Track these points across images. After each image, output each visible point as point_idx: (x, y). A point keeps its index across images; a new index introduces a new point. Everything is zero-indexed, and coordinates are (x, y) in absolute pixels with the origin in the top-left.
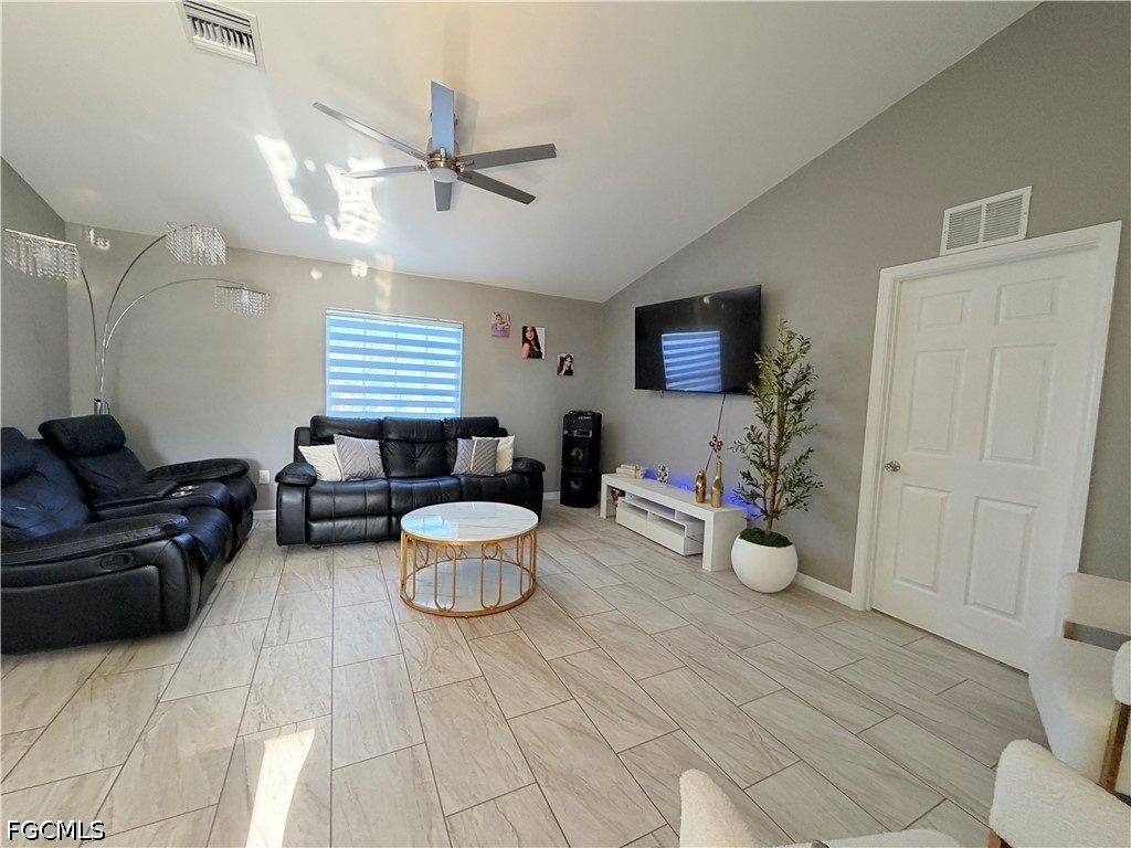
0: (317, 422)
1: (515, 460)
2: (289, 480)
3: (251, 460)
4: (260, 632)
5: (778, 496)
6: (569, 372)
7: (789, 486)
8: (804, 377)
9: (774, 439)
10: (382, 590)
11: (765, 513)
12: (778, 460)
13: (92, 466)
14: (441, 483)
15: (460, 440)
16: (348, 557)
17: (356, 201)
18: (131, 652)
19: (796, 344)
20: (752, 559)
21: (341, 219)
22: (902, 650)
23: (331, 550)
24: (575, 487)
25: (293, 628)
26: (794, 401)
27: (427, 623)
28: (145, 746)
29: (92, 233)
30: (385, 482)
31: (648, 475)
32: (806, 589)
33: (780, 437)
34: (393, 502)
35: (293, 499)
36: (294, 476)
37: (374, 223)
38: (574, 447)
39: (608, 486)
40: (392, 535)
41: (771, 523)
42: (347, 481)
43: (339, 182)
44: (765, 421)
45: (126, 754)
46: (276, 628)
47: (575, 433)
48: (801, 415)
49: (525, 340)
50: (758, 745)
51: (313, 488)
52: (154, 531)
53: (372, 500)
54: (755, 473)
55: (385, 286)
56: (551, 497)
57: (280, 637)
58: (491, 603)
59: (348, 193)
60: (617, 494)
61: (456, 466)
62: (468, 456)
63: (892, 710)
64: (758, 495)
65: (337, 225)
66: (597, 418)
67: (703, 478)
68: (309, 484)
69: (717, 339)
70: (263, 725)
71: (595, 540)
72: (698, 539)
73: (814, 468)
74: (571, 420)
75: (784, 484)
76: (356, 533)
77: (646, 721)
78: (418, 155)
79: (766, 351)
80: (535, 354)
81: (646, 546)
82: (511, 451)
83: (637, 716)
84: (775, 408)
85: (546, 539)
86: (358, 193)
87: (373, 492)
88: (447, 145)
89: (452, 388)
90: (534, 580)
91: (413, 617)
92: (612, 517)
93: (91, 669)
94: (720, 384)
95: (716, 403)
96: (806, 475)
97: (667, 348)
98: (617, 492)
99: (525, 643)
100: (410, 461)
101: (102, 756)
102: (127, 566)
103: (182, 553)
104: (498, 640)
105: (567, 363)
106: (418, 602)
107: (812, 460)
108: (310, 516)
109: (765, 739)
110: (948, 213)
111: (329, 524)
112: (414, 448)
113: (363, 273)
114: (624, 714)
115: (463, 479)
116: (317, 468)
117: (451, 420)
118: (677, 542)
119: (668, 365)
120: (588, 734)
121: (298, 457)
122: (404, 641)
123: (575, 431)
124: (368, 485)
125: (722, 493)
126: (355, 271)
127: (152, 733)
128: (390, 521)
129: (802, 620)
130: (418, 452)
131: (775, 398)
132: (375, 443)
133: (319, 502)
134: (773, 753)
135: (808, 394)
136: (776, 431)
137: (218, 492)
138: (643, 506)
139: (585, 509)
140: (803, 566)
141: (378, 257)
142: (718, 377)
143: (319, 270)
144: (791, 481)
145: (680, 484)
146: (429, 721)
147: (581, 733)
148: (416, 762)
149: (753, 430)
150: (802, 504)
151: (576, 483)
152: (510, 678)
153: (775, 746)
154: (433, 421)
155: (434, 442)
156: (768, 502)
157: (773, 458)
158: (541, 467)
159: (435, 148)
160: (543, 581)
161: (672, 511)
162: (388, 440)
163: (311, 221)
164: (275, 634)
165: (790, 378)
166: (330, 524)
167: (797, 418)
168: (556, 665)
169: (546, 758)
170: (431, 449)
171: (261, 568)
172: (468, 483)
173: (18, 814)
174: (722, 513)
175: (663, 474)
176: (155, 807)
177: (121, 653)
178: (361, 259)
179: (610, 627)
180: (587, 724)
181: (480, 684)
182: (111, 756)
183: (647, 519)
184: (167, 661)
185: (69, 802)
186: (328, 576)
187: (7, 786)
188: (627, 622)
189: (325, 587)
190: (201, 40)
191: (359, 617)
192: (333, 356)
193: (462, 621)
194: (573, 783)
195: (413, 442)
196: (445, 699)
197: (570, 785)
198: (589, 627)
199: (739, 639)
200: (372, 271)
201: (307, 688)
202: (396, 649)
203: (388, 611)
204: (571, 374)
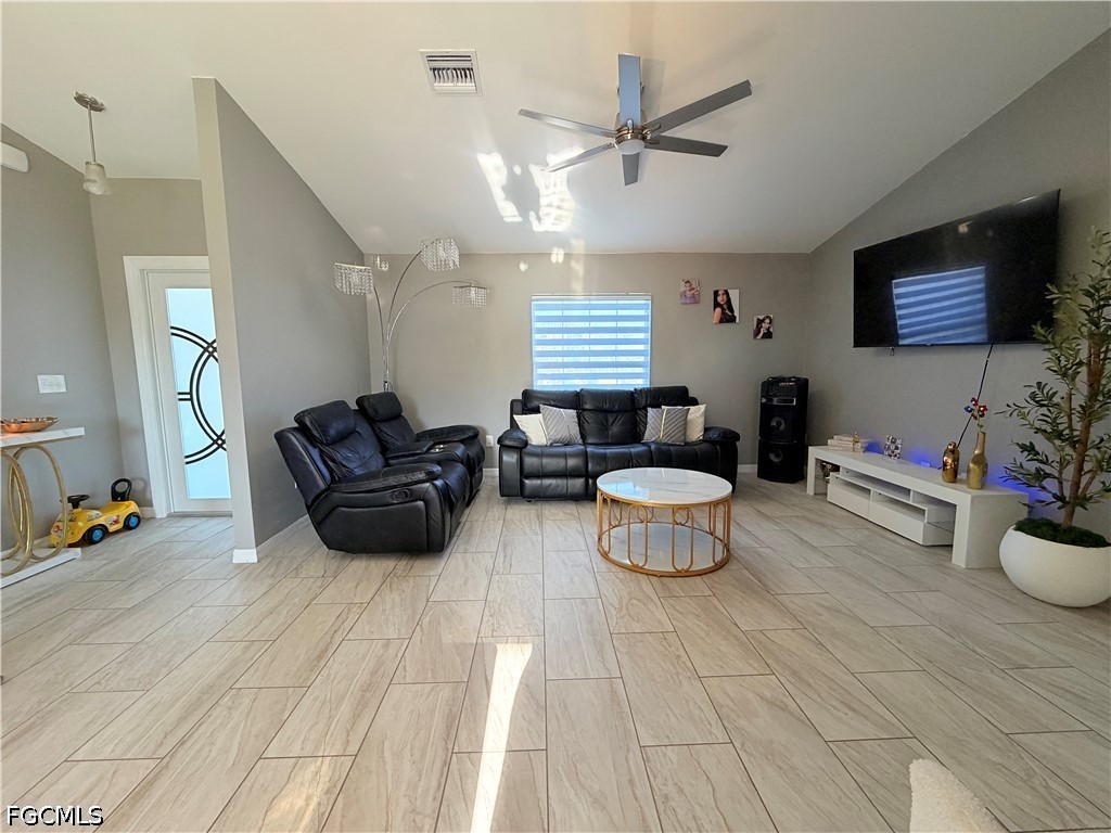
0: (527, 395)
1: (706, 430)
2: (507, 443)
3: (482, 428)
4: (491, 562)
5: (1086, 478)
6: (768, 335)
9: (1079, 400)
10: (582, 542)
11: (1061, 499)
12: (1087, 429)
13: (386, 428)
14: (632, 450)
15: (649, 409)
16: (553, 510)
17: (554, 193)
18: (411, 562)
20: (1027, 556)
21: (542, 212)
23: (539, 504)
24: (776, 460)
25: (513, 563)
27: (621, 576)
28: (422, 628)
29: (378, 259)
30: (583, 447)
31: (872, 448)
33: (1092, 397)
34: (590, 465)
35: (511, 459)
36: (511, 439)
37: (569, 210)
38: (784, 419)
39: (817, 459)
40: (589, 495)
41: (1071, 514)
42: (551, 445)
43: (540, 177)
44: (1064, 375)
45: (411, 631)
46: (502, 560)
47: (775, 401)
49: (717, 304)
51: (525, 450)
52: (422, 476)
53: (572, 462)
54: (1044, 446)
55: (578, 267)
56: (747, 469)
57: (504, 568)
58: (682, 565)
59: (547, 187)
60: (827, 469)
61: (646, 434)
62: (658, 425)
64: (1048, 475)
65: (539, 219)
66: (802, 385)
67: (954, 452)
68: (522, 447)
69: (981, 276)
70: (495, 633)
71: (798, 517)
72: (948, 527)
74: (770, 386)
75: (1099, 462)
76: (559, 491)
78: (607, 134)
79: (1067, 279)
80: (728, 318)
81: (868, 529)
82: (702, 420)
83: (854, 710)
84: (1083, 357)
85: (740, 511)
87: (572, 455)
88: (634, 116)
89: (641, 359)
90: (728, 550)
91: (609, 568)
92: (821, 494)
93: (389, 570)
94: (985, 333)
95: (980, 356)
97: (900, 296)
98: (829, 467)
99: (718, 610)
100: (603, 428)
101: (398, 629)
102: (407, 499)
103: (439, 493)
104: (689, 600)
105: (765, 326)
106: (613, 556)
108: (524, 474)
111: (537, 482)
112: (607, 417)
113: (561, 259)
114: (836, 703)
115: (653, 447)
116: (527, 434)
117: (641, 390)
118: (915, 528)
119: (902, 317)
120: (792, 714)
121: (513, 423)
122: (601, 587)
124: (569, 449)
125: (984, 473)
126: (554, 259)
127: (425, 621)
128: (587, 482)
130: (611, 421)
132: (573, 412)
133: (530, 461)
136: (1084, 388)
137: (460, 450)
138: (864, 484)
141: (572, 241)
143: (525, 262)
145: (919, 459)
146: (625, 660)
147: (783, 710)
148: (613, 692)
149: (1041, 389)
151: (777, 456)
152: (703, 640)
153: (1070, 797)
154: (624, 392)
155: (625, 411)
156: (1067, 485)
157: (1078, 425)
158: (736, 436)
159: (622, 122)
161: (907, 491)
162: (584, 410)
163: (519, 219)
164: (501, 566)
166: (539, 482)
168: (753, 638)
169: (742, 722)
170: (621, 419)
171: (489, 514)
172: (659, 450)
173: (358, 654)
174: (985, 497)
175: (892, 447)
176: (430, 672)
177: (405, 562)
178: (559, 247)
179: (820, 610)
180: (789, 702)
181: (672, 638)
182: (403, 631)
183: (869, 499)
184: (432, 573)
185: (382, 655)
186: (537, 525)
187: (351, 636)
188: (842, 608)
189: (537, 534)
190: (439, 85)
191: (564, 562)
192: (537, 337)
193: (654, 579)
194: (773, 755)
195: (606, 412)
196: (639, 644)
197: (770, 757)
198: (791, 606)
199: (1010, 655)
200: (568, 256)
201: (526, 611)
202: (594, 594)
203: (587, 560)
204: (771, 337)
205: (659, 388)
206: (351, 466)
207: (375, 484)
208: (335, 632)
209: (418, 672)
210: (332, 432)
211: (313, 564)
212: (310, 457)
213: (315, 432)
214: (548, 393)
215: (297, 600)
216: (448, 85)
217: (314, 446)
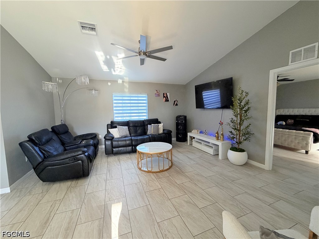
0: (112, 123)
1: (164, 130)
2: (107, 138)
3: (97, 133)
4: (105, 177)
5: (241, 138)
7: (244, 135)
8: (247, 103)
9: (238, 121)
10: (133, 166)
11: (237, 142)
12: (240, 127)
13: (63, 136)
14: (145, 137)
15: (148, 125)
16: (123, 157)
17: (119, 64)
18: (77, 181)
19: (244, 94)
20: (233, 156)
21: (115, 69)
22: (282, 182)
23: (118, 155)
24: (180, 136)
25: (113, 176)
26: (245, 111)
27: (145, 175)
28: (85, 204)
29: (57, 79)
30: (130, 138)
31: (201, 132)
32: (251, 164)
33: (240, 121)
34: (133, 143)
35: (108, 143)
36: (108, 137)
37: (123, 69)
38: (179, 126)
39: (190, 136)
40: (134, 151)
41: (239, 146)
42: (121, 138)
43: (115, 59)
44: (236, 116)
45: (81, 205)
46: (109, 176)
47: (179, 122)
48: (246, 114)
49: (164, 97)
50: (240, 208)
51: (113, 140)
52: (80, 153)
53: (128, 142)
54: (233, 131)
55: (127, 85)
56: (174, 139)
57: (110, 178)
58: (161, 169)
59: (117, 63)
61: (148, 132)
62: (151, 129)
63: (280, 199)
64: (235, 138)
65: (114, 71)
66: (185, 117)
67: (217, 133)
68: (112, 139)
69: (219, 92)
70: (110, 199)
71: (187, 151)
72: (217, 150)
73: (252, 129)
74: (178, 118)
75: (242, 134)
76: (124, 151)
77: (207, 200)
78: (136, 53)
79: (235, 96)
80: (167, 100)
81: (202, 152)
82: (162, 127)
83: (204, 199)
84: (239, 112)
85: (174, 152)
86: (120, 62)
87: (128, 140)
88: (144, 49)
89: (145, 111)
90: (172, 163)
91: (142, 173)
92: (191, 144)
93: (69, 186)
94: (220, 105)
95: (220, 111)
96: (249, 131)
97: (204, 96)
98: (192, 138)
99: (172, 180)
100: (136, 132)
101: (76, 206)
102: (75, 161)
103: (87, 157)
104: (164, 178)
105: (176, 102)
106: (142, 169)
107: (251, 127)
108: (113, 147)
109: (241, 206)
110: (291, 52)
111: (117, 149)
112: (137, 128)
113: (121, 82)
114: (201, 198)
115: (150, 136)
116: (113, 135)
117: (146, 120)
118: (211, 151)
119: (205, 101)
120: (191, 203)
121: (108, 132)
122: (140, 179)
123: (179, 121)
124: (126, 138)
125: (223, 137)
126: (119, 82)
127: (86, 201)
128: (132, 147)
129: (250, 173)
130: (138, 129)
131: (239, 110)
132: (127, 127)
133: (115, 143)
134: (244, 210)
135: (249, 108)
136: (239, 119)
137: (91, 142)
138: (200, 141)
139: (183, 143)
140: (249, 157)
141: (125, 78)
142: (220, 103)
143: (110, 83)
144: (244, 133)
145: (211, 135)
146: (150, 199)
147: (190, 203)
148: (148, 209)
149: (232, 119)
150: (248, 140)
151: (180, 135)
152: (169, 188)
153: (244, 208)
154: (141, 121)
155: (142, 126)
156: (238, 139)
157: (239, 127)
158: (171, 132)
159: (140, 50)
160: (174, 163)
161: (209, 143)
162: (130, 126)
163: (108, 71)
164: (109, 177)
165: (243, 104)
166: (118, 149)
167: (245, 115)
168: (181, 185)
169: (181, 209)
170: (141, 128)
171: (102, 161)
172: (152, 137)
173: (61, 218)
174: (224, 143)
175: (205, 132)
176: (90, 218)
177: (75, 182)
178: (120, 79)
179: (194, 175)
180: (191, 201)
181: (161, 190)
182: (78, 205)
183: (201, 145)
184: (85, 184)
185: (71, 216)
186: (119, 163)
187: (58, 212)
188: (199, 174)
189: (119, 165)
190: (84, 31)
191: (128, 173)
192: (115, 105)
193: (154, 174)
194: (189, 216)
195: (136, 126)
196: (153, 194)
197: (188, 216)
198: (188, 175)
199: (231, 178)
200: (123, 82)
201: (119, 190)
202: (139, 181)
203: (135, 171)
204: (177, 105)
205: (151, 119)
206: (52, 151)
207: (62, 157)
208: (51, 212)
209: (86, 218)
210: (44, 140)
211: (37, 189)
212: (35, 150)
213: (36, 141)
214: (119, 122)
215: (32, 204)
216: (87, 32)
217: (36, 146)
